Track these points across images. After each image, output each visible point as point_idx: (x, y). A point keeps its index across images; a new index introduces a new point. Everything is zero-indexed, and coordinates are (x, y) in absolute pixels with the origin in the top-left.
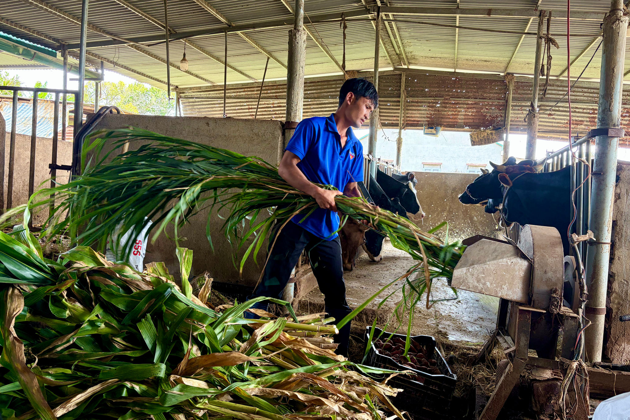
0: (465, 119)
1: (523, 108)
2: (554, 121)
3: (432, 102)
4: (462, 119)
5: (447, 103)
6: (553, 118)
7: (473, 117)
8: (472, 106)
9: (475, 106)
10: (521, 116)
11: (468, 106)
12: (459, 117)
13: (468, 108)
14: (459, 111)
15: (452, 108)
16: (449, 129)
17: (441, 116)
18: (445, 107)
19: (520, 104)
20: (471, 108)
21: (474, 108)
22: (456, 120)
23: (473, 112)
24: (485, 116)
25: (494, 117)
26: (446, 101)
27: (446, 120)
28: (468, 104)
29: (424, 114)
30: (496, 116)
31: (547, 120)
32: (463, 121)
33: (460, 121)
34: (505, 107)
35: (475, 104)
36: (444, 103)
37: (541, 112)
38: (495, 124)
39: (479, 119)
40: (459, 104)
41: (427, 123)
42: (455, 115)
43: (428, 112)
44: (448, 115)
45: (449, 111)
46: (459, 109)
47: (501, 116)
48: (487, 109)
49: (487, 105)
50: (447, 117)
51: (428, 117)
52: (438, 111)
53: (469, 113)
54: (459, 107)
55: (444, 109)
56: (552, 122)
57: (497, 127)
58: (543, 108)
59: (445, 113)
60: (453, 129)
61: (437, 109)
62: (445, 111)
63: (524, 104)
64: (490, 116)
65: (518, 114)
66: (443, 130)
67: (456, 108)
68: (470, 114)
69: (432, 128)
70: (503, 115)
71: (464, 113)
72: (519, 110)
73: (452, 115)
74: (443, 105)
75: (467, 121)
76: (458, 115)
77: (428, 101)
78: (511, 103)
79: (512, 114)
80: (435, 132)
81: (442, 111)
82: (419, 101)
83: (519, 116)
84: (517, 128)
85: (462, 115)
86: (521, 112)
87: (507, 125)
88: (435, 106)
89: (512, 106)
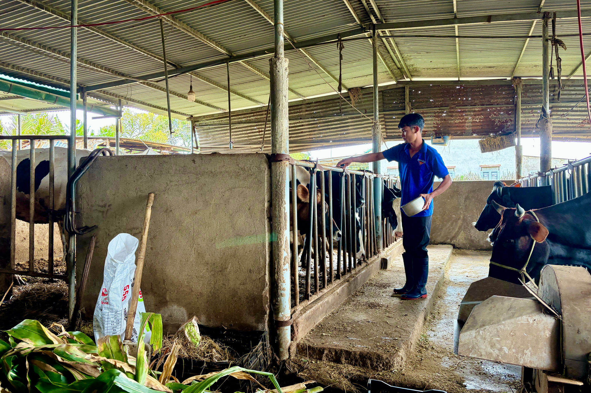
0: (473, 126)
1: (534, 111)
2: (568, 121)
3: (437, 112)
4: (470, 126)
5: (453, 112)
6: (568, 119)
7: (481, 124)
8: (480, 113)
9: (482, 112)
10: (532, 118)
11: (474, 113)
12: (466, 124)
13: (475, 115)
14: (466, 119)
15: (459, 116)
16: (457, 137)
17: (448, 125)
18: (452, 116)
19: (530, 107)
20: (478, 115)
21: (481, 114)
22: (464, 128)
23: (480, 119)
24: (494, 122)
25: (503, 122)
26: (452, 110)
27: (454, 129)
28: (475, 111)
29: (430, 124)
30: (506, 121)
31: (561, 121)
32: (471, 128)
33: (467, 128)
34: (515, 110)
35: (482, 110)
36: (450, 112)
37: (553, 113)
38: (505, 129)
39: (488, 125)
40: (466, 112)
41: (434, 132)
42: (462, 123)
43: (435, 122)
44: (456, 123)
45: (455, 119)
46: (466, 117)
47: (511, 121)
48: (495, 114)
49: (495, 111)
50: (454, 125)
51: (435, 127)
52: (445, 120)
53: (476, 120)
54: (465, 115)
55: (450, 118)
56: (566, 123)
57: (507, 132)
58: (555, 109)
59: (452, 122)
60: (462, 137)
61: (444, 118)
62: (452, 120)
63: (534, 107)
64: (499, 121)
65: (530, 117)
66: (451, 139)
67: (462, 116)
68: (478, 121)
69: (440, 138)
70: (513, 119)
71: (471, 121)
72: (529, 113)
73: (460, 122)
74: (450, 114)
75: (475, 128)
76: (465, 123)
77: (434, 111)
78: (520, 106)
79: (522, 118)
80: (443, 141)
81: (448, 120)
82: (425, 111)
83: (530, 119)
84: (529, 131)
85: (469, 122)
86: (532, 115)
87: (518, 129)
88: (441, 116)
89: (522, 109)
